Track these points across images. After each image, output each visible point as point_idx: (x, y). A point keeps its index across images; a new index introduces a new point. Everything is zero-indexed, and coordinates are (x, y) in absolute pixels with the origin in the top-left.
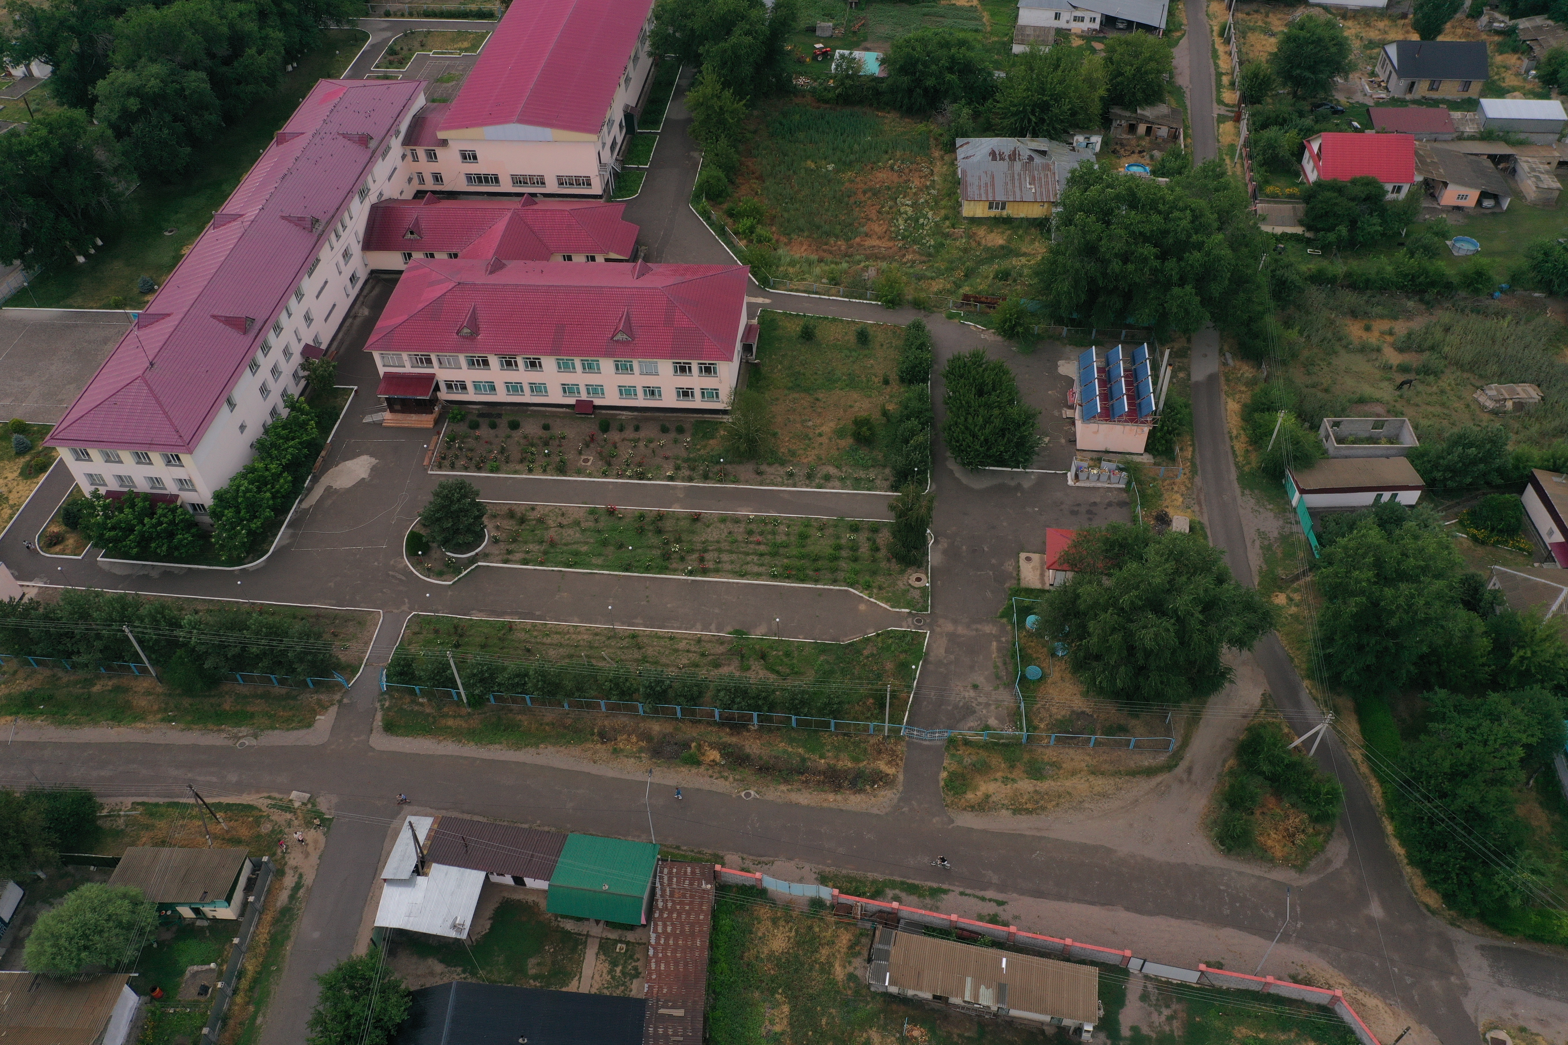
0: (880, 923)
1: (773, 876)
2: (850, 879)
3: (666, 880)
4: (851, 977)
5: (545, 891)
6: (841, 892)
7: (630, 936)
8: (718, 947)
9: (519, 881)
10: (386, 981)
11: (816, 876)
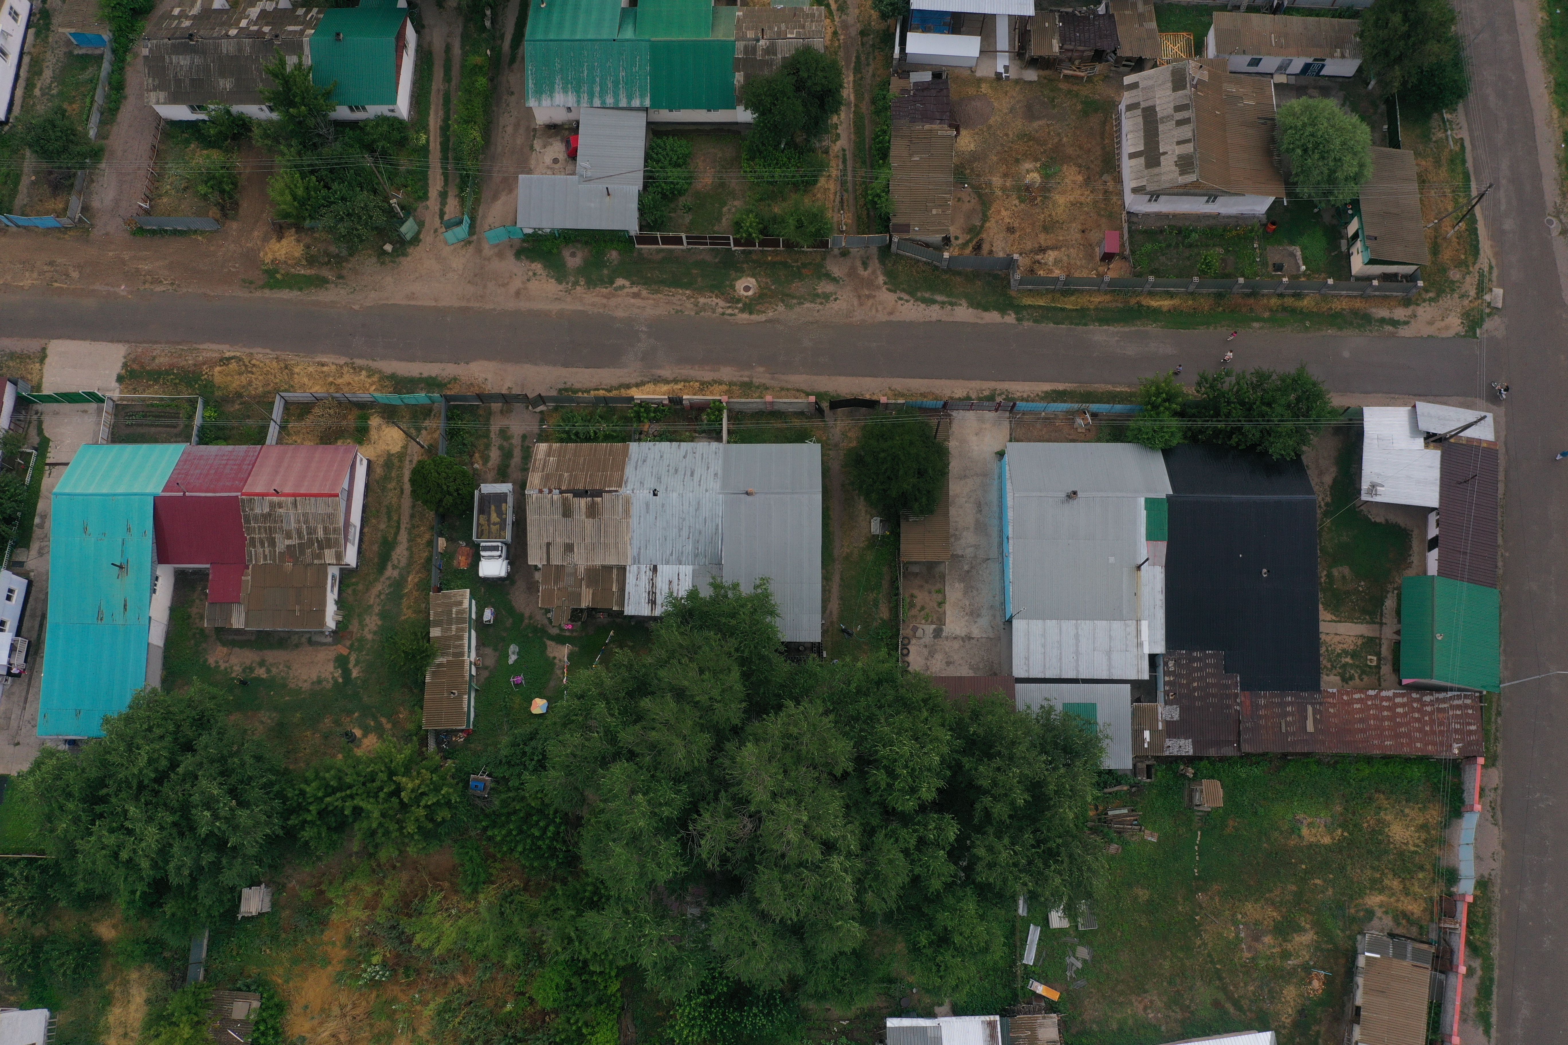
0: (1437, 949)
1: (1479, 825)
2: (1488, 916)
3: (1456, 702)
4: (1370, 914)
5: (1425, 572)
6: (1470, 906)
7: (1386, 669)
8: (1386, 764)
9: (1433, 543)
10: (1308, 431)
11: (1486, 876)
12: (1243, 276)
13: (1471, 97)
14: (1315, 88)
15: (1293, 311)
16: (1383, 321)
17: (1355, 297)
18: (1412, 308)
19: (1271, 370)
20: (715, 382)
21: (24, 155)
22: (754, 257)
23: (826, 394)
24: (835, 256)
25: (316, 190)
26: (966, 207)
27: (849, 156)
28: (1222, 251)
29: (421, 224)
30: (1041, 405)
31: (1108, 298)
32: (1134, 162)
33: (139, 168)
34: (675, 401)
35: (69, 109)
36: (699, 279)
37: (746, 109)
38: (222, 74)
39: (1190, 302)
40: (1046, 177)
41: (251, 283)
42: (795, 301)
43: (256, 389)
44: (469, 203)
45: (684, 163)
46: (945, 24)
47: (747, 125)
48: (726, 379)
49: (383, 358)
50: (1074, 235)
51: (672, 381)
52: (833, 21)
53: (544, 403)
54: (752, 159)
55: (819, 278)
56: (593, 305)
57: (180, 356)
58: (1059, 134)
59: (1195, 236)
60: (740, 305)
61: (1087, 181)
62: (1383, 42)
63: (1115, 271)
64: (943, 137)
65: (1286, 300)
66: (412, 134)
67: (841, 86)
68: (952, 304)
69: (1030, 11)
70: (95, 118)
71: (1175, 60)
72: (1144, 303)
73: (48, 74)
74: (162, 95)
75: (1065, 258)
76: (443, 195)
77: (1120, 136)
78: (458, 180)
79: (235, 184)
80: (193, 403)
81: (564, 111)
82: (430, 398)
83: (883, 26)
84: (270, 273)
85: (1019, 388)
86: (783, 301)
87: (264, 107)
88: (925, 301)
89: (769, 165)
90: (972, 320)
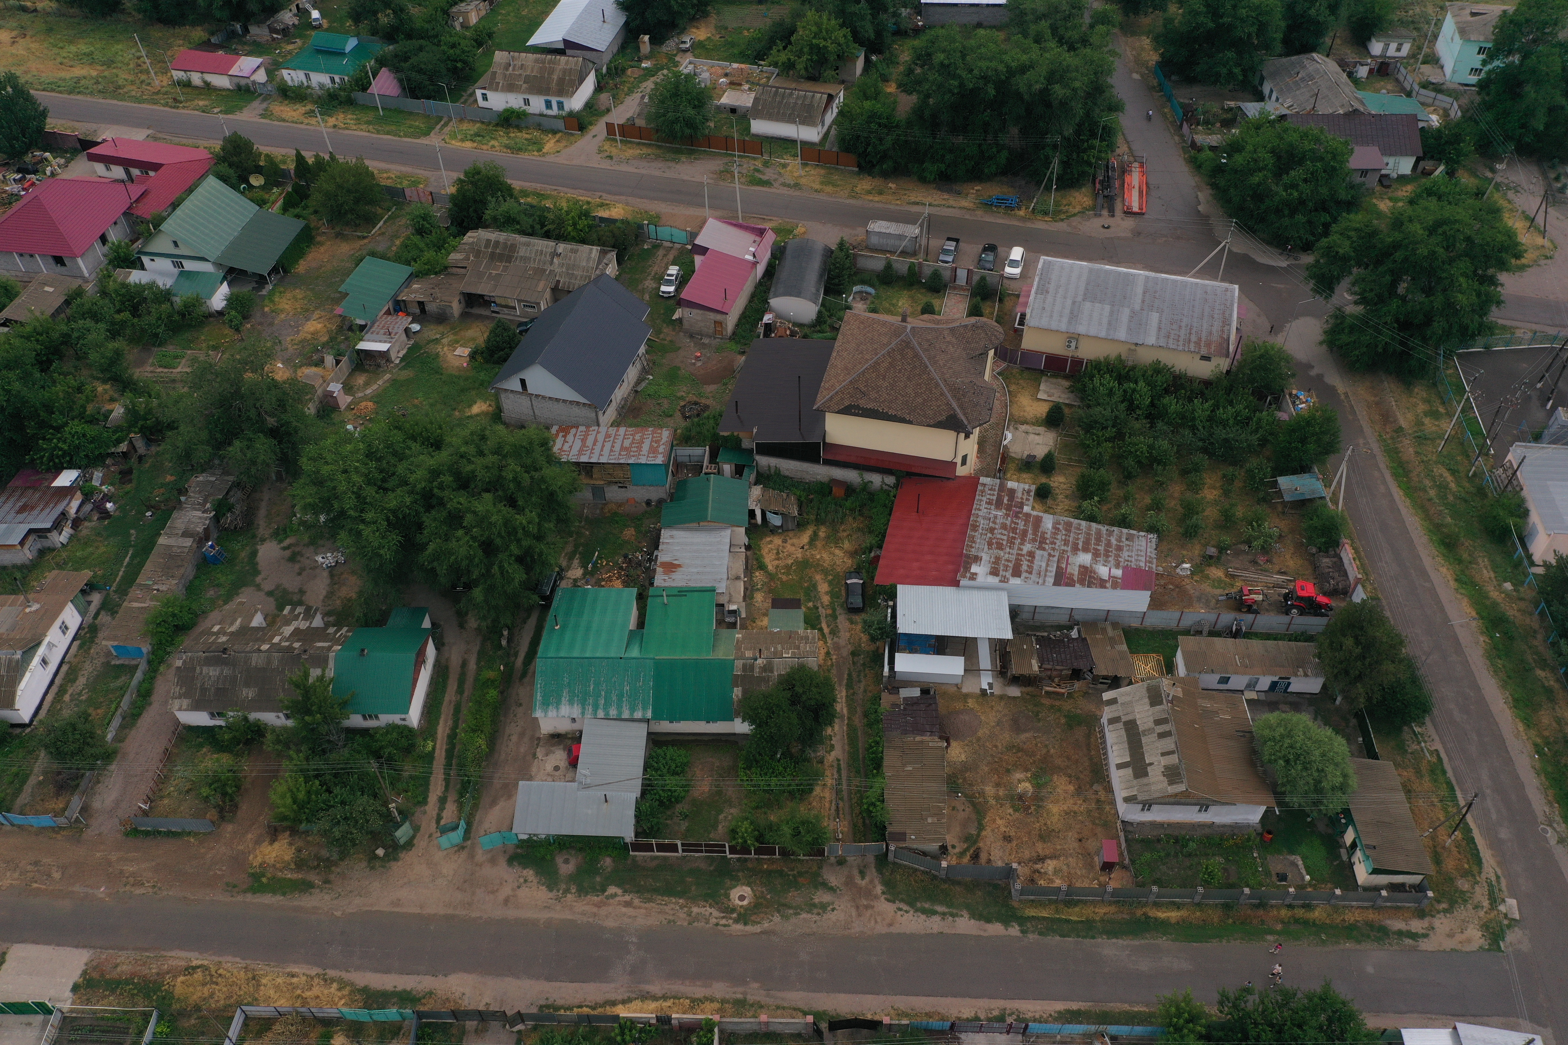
12: (1248, 886)
13: (1435, 712)
14: (1286, 703)
15: (1306, 923)
16: (1400, 934)
17: (1367, 908)
18: (1427, 920)
19: (1295, 987)
20: (706, 999)
21: (38, 756)
22: (750, 865)
23: (824, 1013)
24: (832, 865)
25: (317, 793)
26: (961, 815)
27: (843, 765)
28: (1222, 860)
29: (416, 829)
30: (1056, 1027)
31: (1113, 909)
32: (1122, 772)
33: (147, 771)
34: (664, 1020)
35: (94, 713)
36: (693, 888)
37: (744, 721)
38: (247, 685)
39: (1198, 914)
40: (1038, 787)
41: (235, 886)
42: (791, 911)
43: (218, 1001)
44: (467, 809)
45: (682, 772)
46: (930, 646)
47: (745, 735)
48: (718, 996)
49: (358, 968)
50: (1072, 844)
51: (661, 998)
52: (826, 642)
53: (523, 1021)
54: (749, 768)
55: (816, 887)
56: (583, 914)
57: (144, 964)
58: (1046, 746)
59: (1192, 845)
60: (735, 915)
61: (1079, 791)
62: (1341, 662)
63: (1116, 881)
64: (932, 748)
65: (1296, 911)
66: (419, 741)
67: (834, 701)
68: (953, 915)
69: (1008, 635)
70: (116, 722)
71: (1149, 678)
72: (1151, 914)
73: (81, 681)
74: (185, 702)
75: (1065, 868)
76: (443, 801)
77: (1105, 748)
78: (459, 786)
79: (238, 787)
80: (146, 1016)
81: (569, 721)
82: (401, 1014)
83: (872, 647)
84: (256, 877)
85: (1031, 1008)
86: (779, 911)
87: (281, 715)
88: (924, 911)
89: (766, 774)
90: (975, 932)
